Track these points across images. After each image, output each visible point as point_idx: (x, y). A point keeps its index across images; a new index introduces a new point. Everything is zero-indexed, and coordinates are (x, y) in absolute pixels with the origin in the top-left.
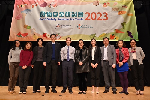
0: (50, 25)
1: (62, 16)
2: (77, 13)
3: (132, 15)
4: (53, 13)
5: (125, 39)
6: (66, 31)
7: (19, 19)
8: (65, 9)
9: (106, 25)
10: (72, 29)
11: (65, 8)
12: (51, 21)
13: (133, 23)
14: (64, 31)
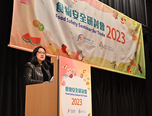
0: (71, 32)
1: (83, 21)
2: (99, 22)
3: (141, 44)
4: (73, 11)
5: (137, 73)
6: (89, 49)
7: (24, 3)
8: (87, 11)
9: (123, 51)
10: (94, 47)
11: (86, 9)
12: (71, 26)
13: (141, 55)
14: (87, 48)
